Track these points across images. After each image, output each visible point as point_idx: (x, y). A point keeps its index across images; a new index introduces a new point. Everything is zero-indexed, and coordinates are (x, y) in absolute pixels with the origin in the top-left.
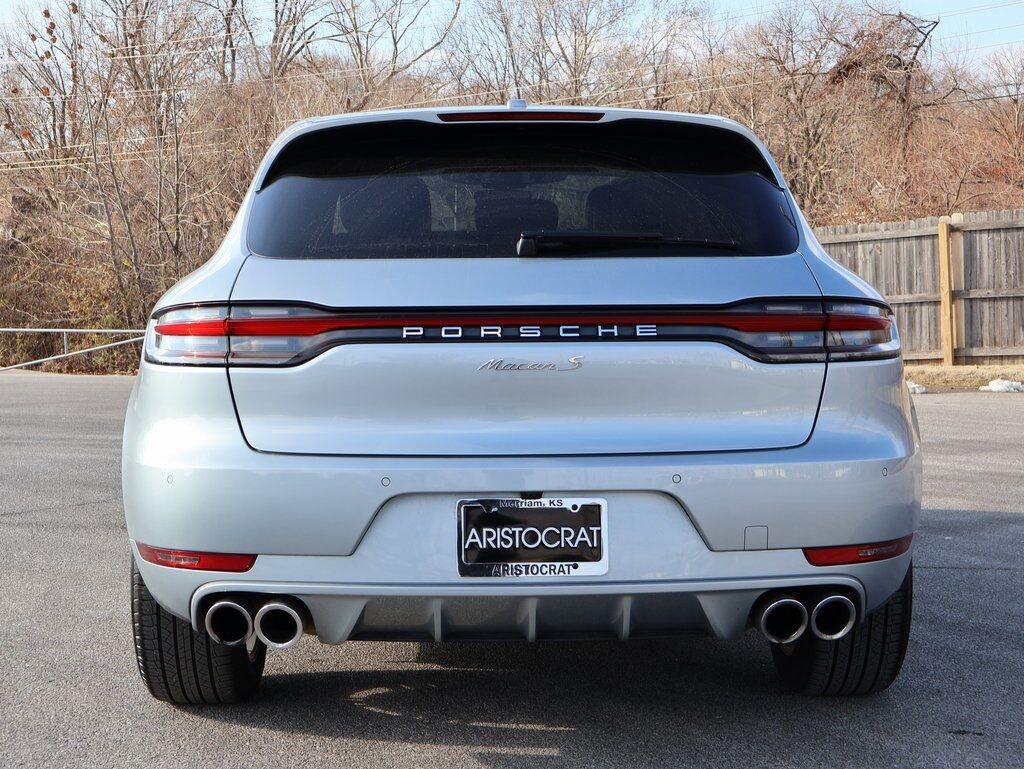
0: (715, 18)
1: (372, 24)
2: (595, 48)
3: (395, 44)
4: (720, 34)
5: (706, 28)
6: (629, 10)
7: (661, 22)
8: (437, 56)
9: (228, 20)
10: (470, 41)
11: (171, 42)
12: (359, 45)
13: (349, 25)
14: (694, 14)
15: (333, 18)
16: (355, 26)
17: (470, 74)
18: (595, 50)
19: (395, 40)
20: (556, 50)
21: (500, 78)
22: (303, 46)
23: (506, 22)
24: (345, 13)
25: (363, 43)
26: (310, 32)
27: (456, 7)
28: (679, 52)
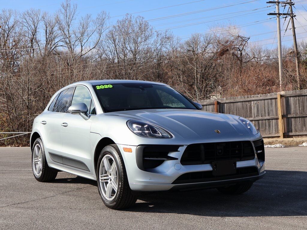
0: (174, 40)
1: (75, 42)
2: (140, 48)
3: (82, 47)
4: (175, 44)
5: (171, 42)
6: (150, 37)
7: (159, 41)
8: (94, 51)
9: (32, 41)
10: (104, 46)
11: (14, 47)
12: (71, 47)
13: (68, 42)
14: (168, 38)
15: (63, 40)
16: (70, 42)
17: (104, 56)
18: (140, 49)
19: (82, 46)
20: (129, 48)
21: (113, 57)
22: (54, 48)
23: (114, 40)
24: (67, 38)
25: (72, 47)
26: (56, 44)
27: (99, 37)
28: (164, 49)
